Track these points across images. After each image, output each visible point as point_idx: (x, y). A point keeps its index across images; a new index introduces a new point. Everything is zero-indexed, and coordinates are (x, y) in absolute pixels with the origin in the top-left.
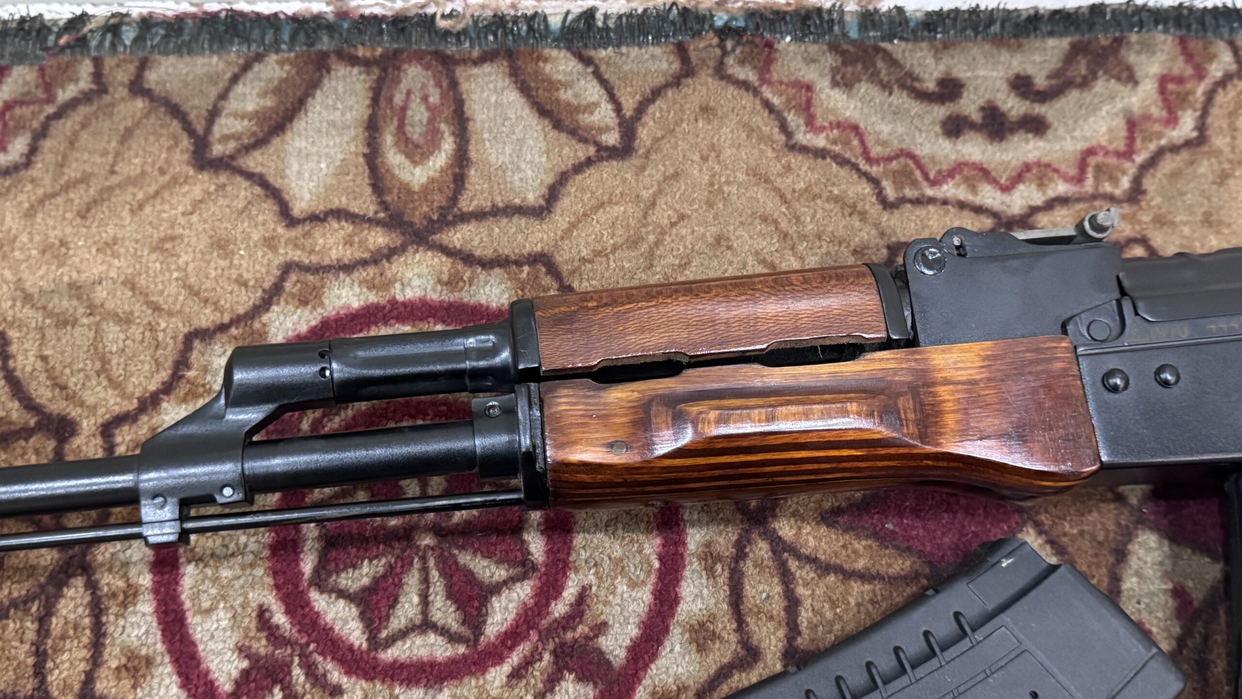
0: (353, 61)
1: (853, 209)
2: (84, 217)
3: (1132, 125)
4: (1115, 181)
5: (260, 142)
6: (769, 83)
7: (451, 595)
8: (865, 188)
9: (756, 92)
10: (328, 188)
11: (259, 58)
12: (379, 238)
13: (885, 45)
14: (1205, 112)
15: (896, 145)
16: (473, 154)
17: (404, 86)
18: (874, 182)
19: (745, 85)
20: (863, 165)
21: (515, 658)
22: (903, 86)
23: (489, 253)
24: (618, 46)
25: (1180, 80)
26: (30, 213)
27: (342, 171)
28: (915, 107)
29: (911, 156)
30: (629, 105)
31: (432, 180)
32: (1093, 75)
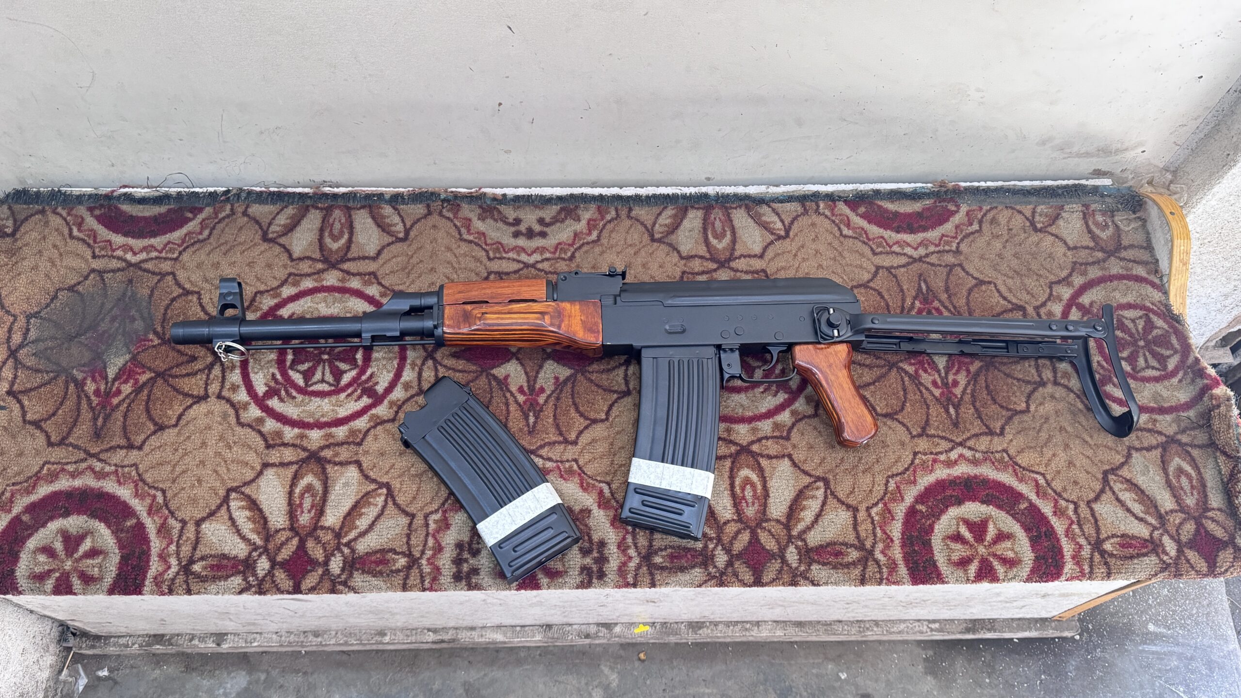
0: (317, 208)
1: (477, 260)
2: (225, 254)
3: (576, 235)
4: (565, 253)
5: (285, 234)
6: (457, 218)
7: (331, 372)
8: (484, 254)
9: (452, 221)
10: (306, 250)
11: (286, 207)
12: (320, 266)
13: (498, 207)
14: (601, 231)
15: (496, 240)
16: (354, 239)
17: (334, 216)
18: (487, 251)
19: (448, 218)
20: (484, 246)
21: (349, 391)
22: (501, 220)
23: (356, 271)
24: (407, 204)
25: (595, 220)
26: (209, 254)
27: (310, 244)
28: (505, 227)
29: (500, 243)
30: (408, 224)
31: (339, 248)
32: (566, 218)
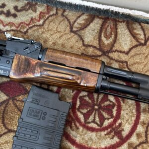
3: (32, 19)
4: (24, 28)
14: (45, 20)
25: (44, 13)
32: (29, 9)
